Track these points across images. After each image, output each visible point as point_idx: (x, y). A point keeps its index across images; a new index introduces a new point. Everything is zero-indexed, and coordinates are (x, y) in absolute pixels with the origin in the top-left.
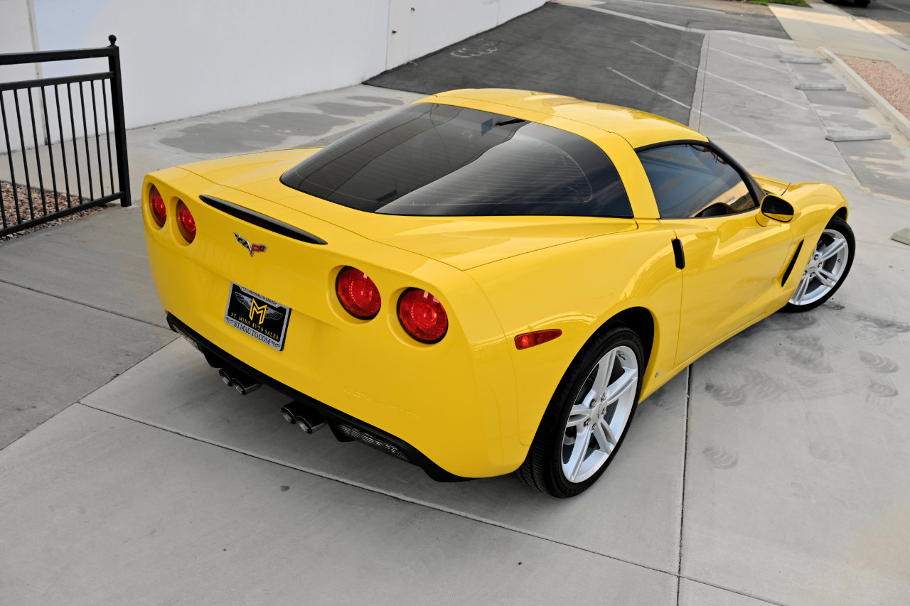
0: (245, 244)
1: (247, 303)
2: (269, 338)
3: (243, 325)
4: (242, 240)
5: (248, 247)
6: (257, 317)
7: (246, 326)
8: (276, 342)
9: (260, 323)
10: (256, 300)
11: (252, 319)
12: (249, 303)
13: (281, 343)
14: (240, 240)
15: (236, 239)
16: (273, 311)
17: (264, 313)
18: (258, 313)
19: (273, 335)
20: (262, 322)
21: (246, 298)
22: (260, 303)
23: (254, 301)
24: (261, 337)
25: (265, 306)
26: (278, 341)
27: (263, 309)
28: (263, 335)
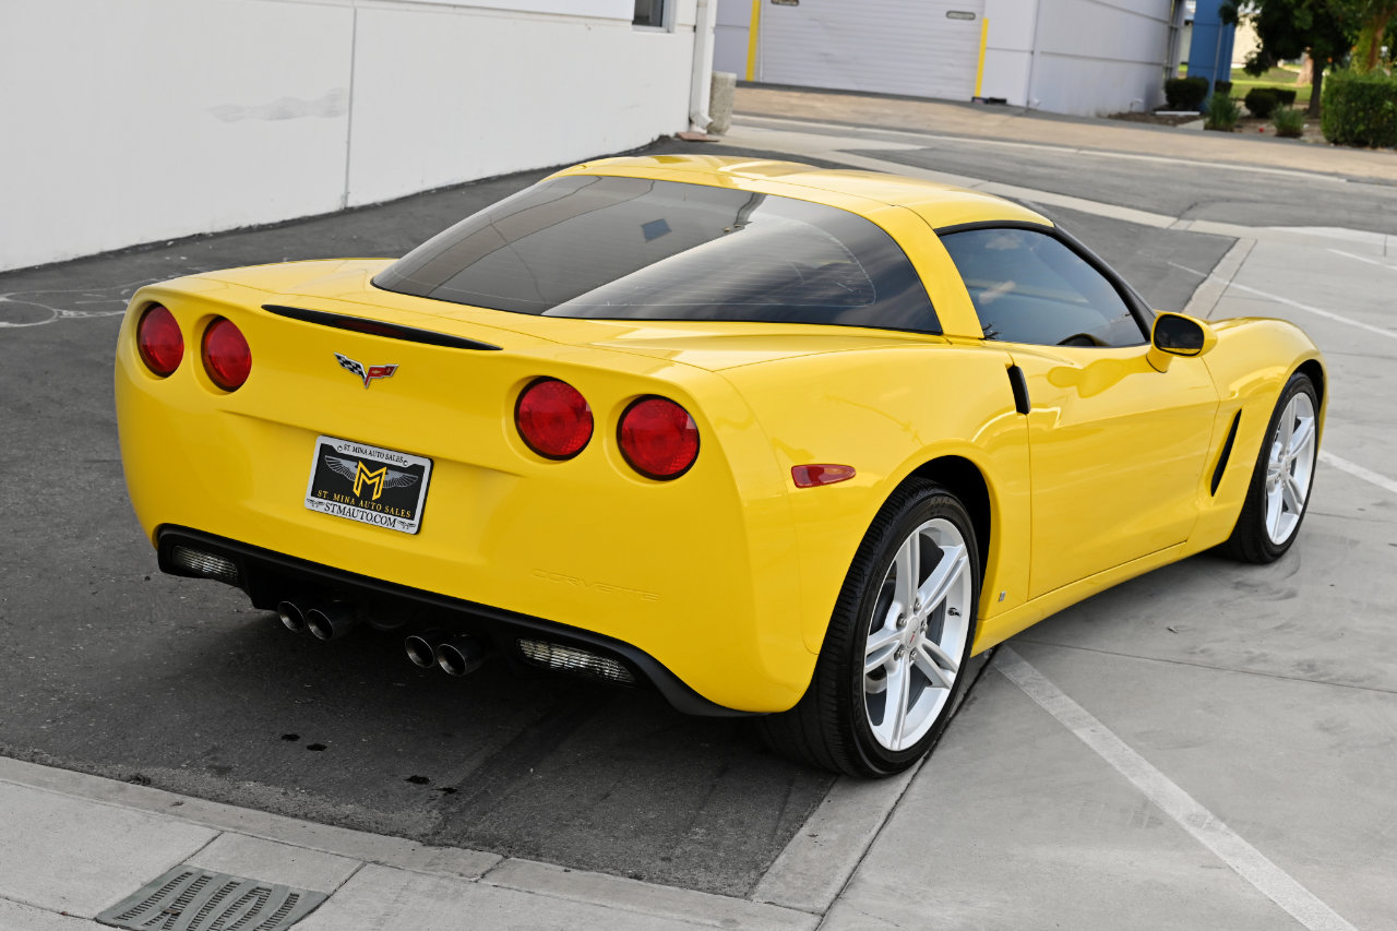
0: (355, 368)
1: (348, 471)
2: (393, 518)
3: (343, 506)
4: (349, 363)
5: (361, 373)
6: (368, 490)
7: (348, 507)
8: (407, 521)
9: (375, 497)
10: (365, 462)
11: (358, 493)
12: (353, 469)
13: (416, 521)
14: (345, 363)
15: (337, 363)
16: (397, 475)
17: (380, 480)
18: (369, 482)
19: (400, 512)
20: (379, 496)
21: (345, 463)
22: (373, 466)
23: (361, 465)
24: (378, 519)
25: (384, 470)
26: (412, 518)
27: (380, 475)
28: (382, 515)
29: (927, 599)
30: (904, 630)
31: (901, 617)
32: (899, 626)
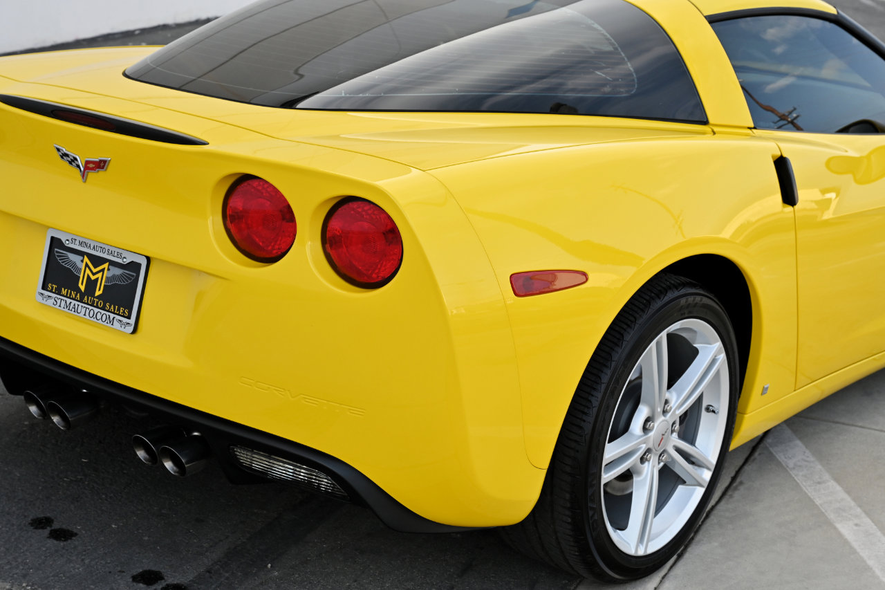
0: (73, 161)
1: (74, 265)
2: (112, 316)
3: (68, 301)
4: (67, 155)
5: (78, 167)
6: (91, 284)
7: (73, 302)
8: (125, 320)
9: (98, 293)
10: (91, 257)
11: (82, 288)
12: (79, 264)
13: (132, 321)
14: (64, 155)
15: (57, 155)
16: (119, 272)
17: (103, 275)
18: (93, 278)
19: (119, 310)
20: (101, 292)
21: (72, 257)
22: (96, 261)
23: (86, 259)
24: (99, 316)
25: (106, 266)
26: (129, 318)
27: (103, 270)
28: (103, 312)
29: (679, 400)
30: (651, 434)
31: (648, 420)
32: (645, 429)
